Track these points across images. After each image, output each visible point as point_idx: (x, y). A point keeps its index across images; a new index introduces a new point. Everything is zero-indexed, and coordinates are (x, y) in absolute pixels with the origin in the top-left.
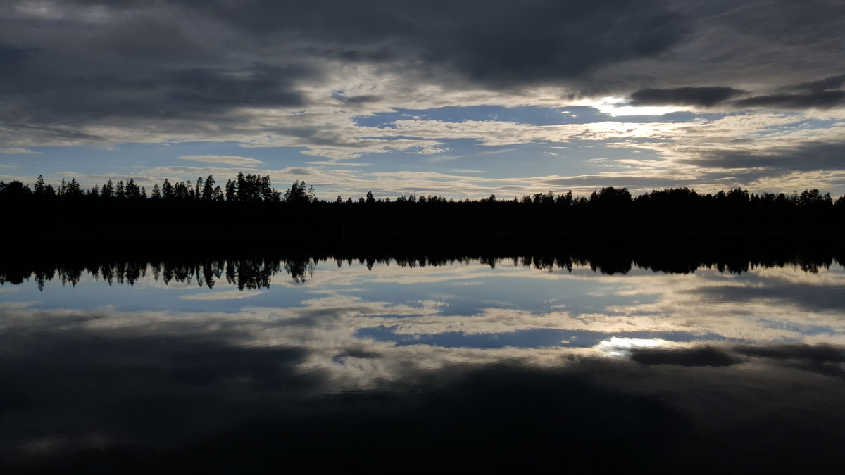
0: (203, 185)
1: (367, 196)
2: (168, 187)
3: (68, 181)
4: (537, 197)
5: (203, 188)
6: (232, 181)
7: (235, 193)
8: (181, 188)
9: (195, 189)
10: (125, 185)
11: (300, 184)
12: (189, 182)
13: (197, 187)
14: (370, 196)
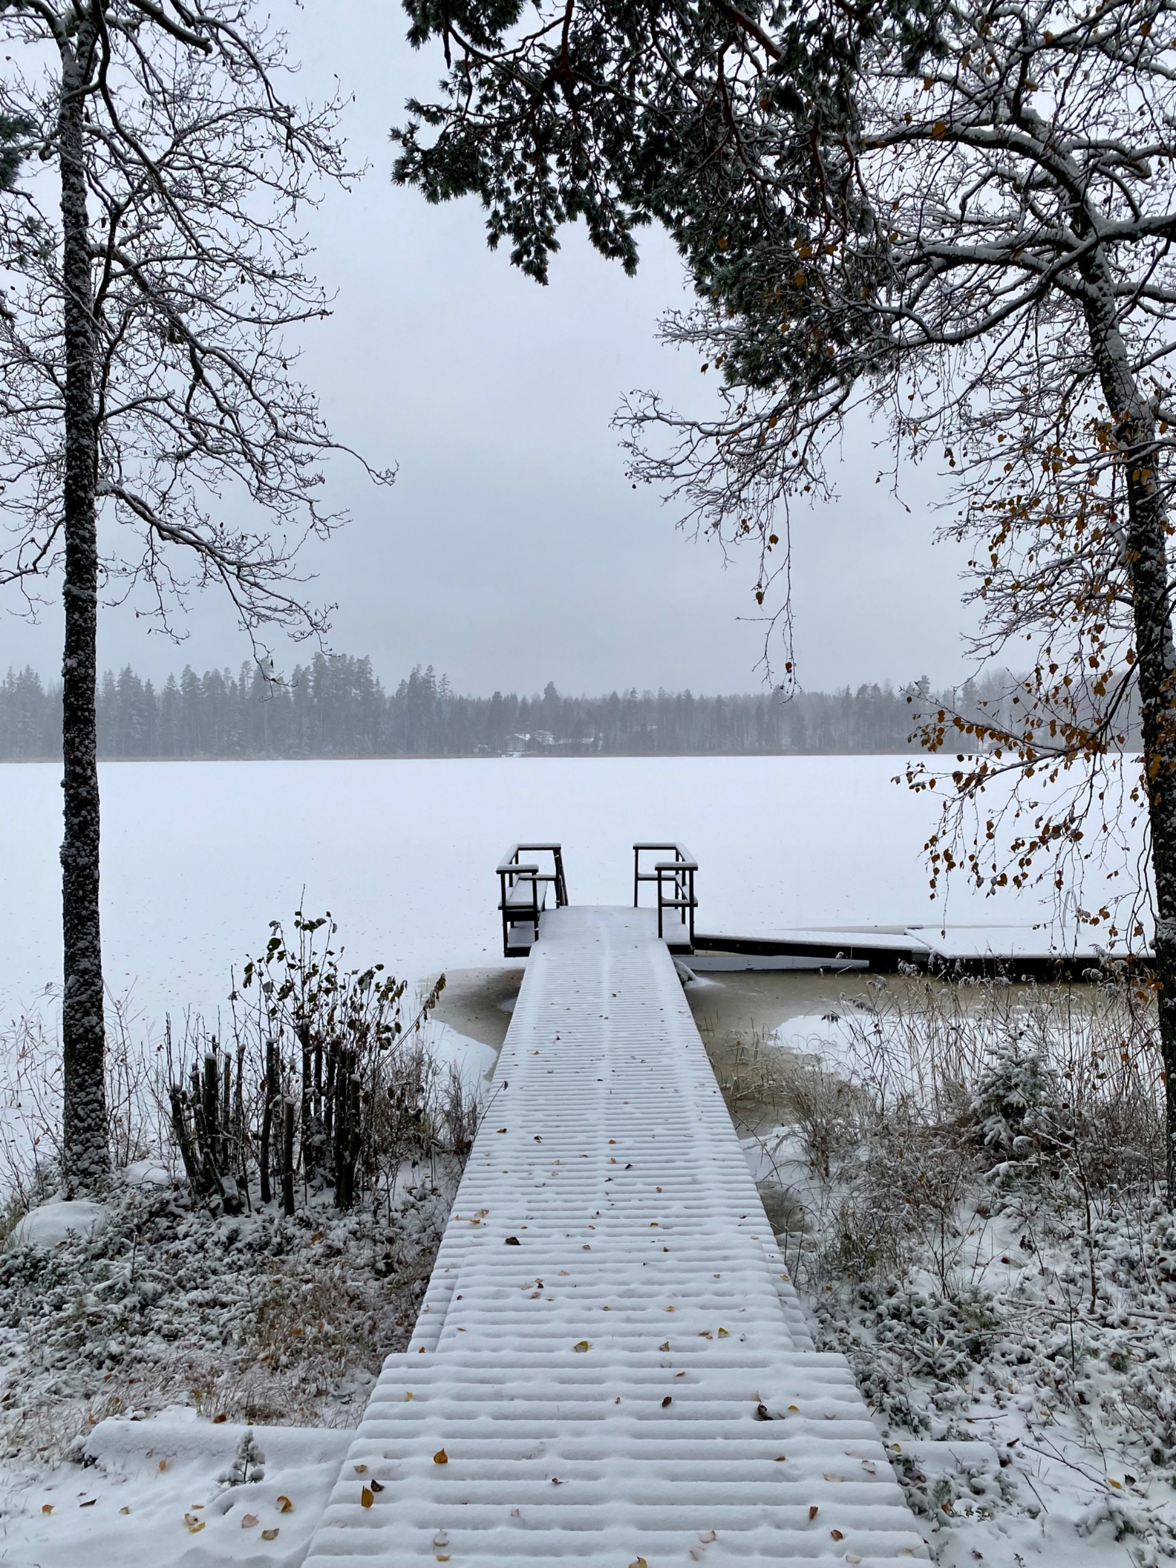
0: (252, 674)
1: (546, 691)
2: (190, 678)
3: (18, 670)
4: (863, 689)
5: (251, 681)
6: (303, 668)
7: (310, 690)
8: (214, 681)
9: (238, 683)
10: (117, 678)
11: (423, 672)
12: (227, 670)
13: (242, 680)
14: (550, 690)
